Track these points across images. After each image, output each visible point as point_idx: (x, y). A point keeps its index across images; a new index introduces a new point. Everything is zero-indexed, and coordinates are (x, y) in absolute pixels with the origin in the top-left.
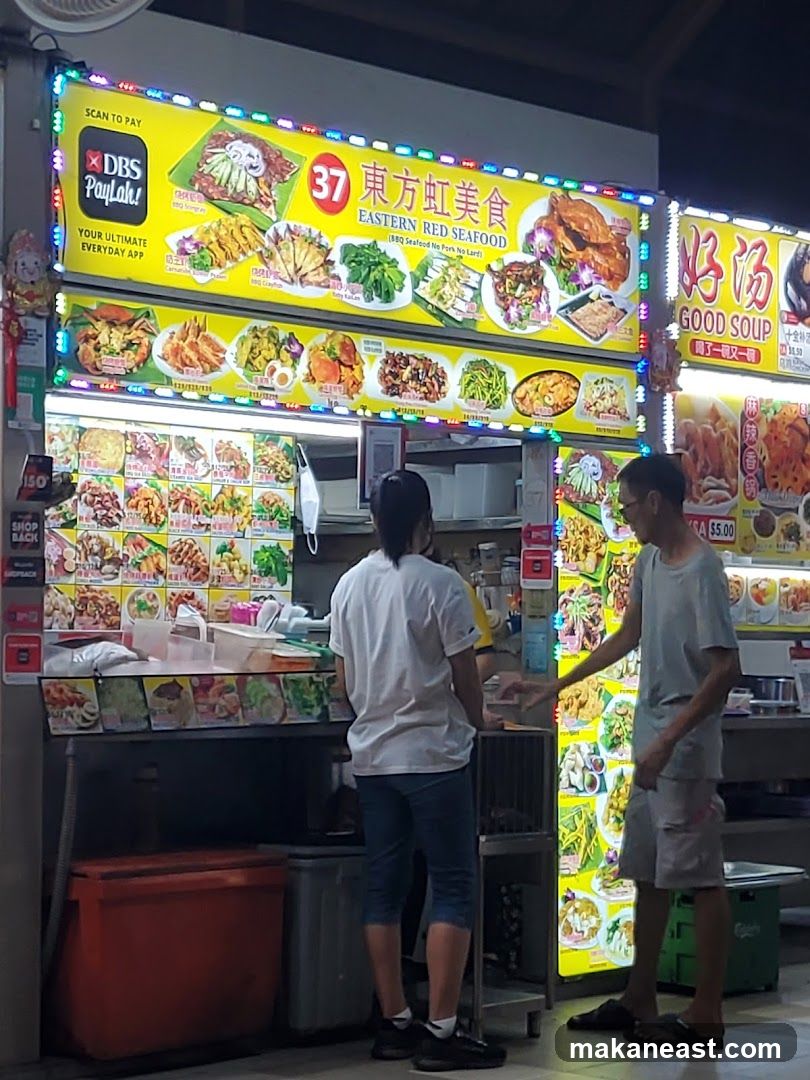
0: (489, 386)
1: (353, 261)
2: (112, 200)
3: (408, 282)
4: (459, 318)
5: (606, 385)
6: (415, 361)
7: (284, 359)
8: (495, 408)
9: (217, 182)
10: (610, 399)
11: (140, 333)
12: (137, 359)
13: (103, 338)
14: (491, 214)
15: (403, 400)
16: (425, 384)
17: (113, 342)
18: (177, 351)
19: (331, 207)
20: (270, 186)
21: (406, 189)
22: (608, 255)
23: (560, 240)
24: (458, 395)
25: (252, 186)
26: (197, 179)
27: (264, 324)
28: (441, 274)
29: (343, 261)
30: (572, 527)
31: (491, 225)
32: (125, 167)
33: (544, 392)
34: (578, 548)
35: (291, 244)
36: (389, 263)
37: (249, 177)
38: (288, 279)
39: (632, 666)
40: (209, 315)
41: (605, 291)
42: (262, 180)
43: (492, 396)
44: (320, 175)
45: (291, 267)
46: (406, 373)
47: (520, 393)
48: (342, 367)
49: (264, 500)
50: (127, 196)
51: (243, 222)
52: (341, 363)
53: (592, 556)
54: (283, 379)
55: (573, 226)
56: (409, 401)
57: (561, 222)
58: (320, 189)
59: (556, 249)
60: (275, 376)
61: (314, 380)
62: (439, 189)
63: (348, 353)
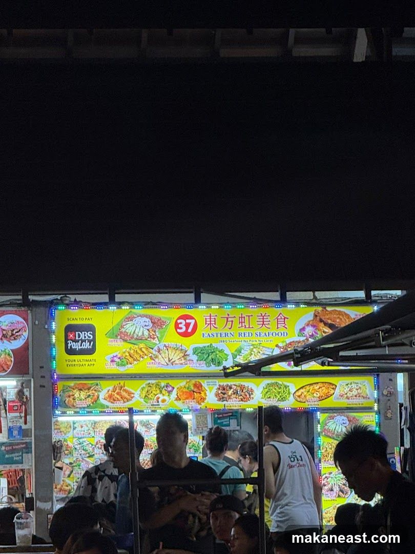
0: (279, 392)
1: (200, 353)
2: (80, 347)
3: (230, 357)
5: (354, 385)
6: (235, 387)
7: (164, 393)
8: (283, 401)
9: (129, 334)
10: (356, 391)
11: (94, 392)
12: (93, 401)
13: (77, 395)
14: (278, 324)
16: (241, 395)
17: (81, 396)
18: (110, 396)
19: (186, 334)
20: (155, 332)
21: (227, 321)
23: (321, 328)
24: (260, 398)
25: (146, 333)
26: (119, 334)
27: (154, 382)
28: (249, 351)
29: (194, 353)
31: (278, 328)
32: (85, 335)
33: (313, 392)
35: (167, 351)
36: (219, 351)
37: (144, 329)
38: (166, 364)
40: (126, 382)
42: (151, 330)
43: (281, 396)
44: (181, 323)
45: (167, 360)
46: (230, 392)
47: (298, 393)
48: (195, 393)
50: (86, 346)
51: (142, 347)
52: (194, 392)
54: (164, 401)
55: (329, 321)
56: (232, 403)
57: (321, 321)
58: (181, 328)
60: (160, 400)
61: (180, 400)
62: (247, 319)
63: (198, 388)
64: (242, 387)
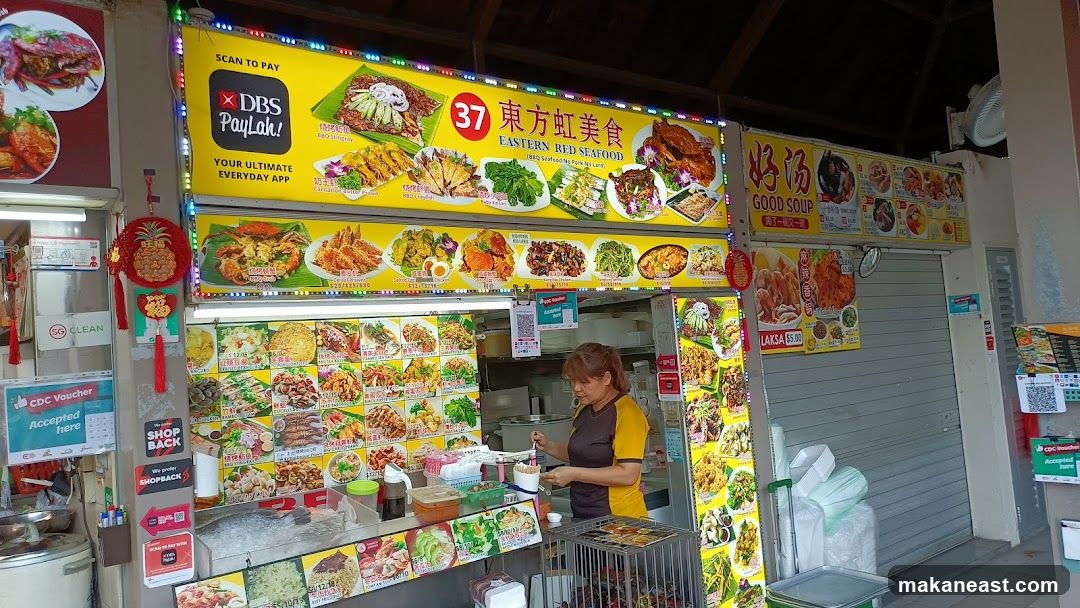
0: (619, 260)
1: (498, 175)
2: (250, 133)
3: (546, 189)
4: (591, 213)
5: (707, 252)
6: (557, 248)
7: (439, 255)
8: (625, 276)
9: (362, 116)
10: (711, 261)
11: (290, 244)
12: (288, 267)
13: (248, 251)
14: (609, 136)
15: (549, 278)
16: (567, 264)
17: (260, 254)
18: (330, 257)
19: (471, 134)
20: (415, 119)
21: (537, 120)
22: (699, 162)
23: (664, 153)
24: (595, 269)
25: (398, 120)
26: (341, 114)
27: (418, 228)
28: (573, 182)
29: (488, 176)
30: (692, 354)
31: (609, 144)
32: (264, 104)
33: (661, 261)
34: (697, 370)
35: (439, 164)
36: (528, 175)
37: (394, 112)
38: (439, 192)
39: (745, 445)
40: (363, 225)
41: (700, 187)
42: (406, 114)
43: (622, 267)
44: (462, 110)
45: (440, 183)
46: (551, 257)
47: (644, 263)
48: (495, 258)
49: (449, 364)
50: (267, 129)
51: (391, 148)
52: (492, 253)
53: (708, 372)
54: (440, 271)
55: (672, 143)
56: (556, 278)
58: (462, 120)
59: (662, 160)
60: (433, 269)
61: (469, 269)
62: (566, 119)
63: (499, 246)
64: (567, 248)
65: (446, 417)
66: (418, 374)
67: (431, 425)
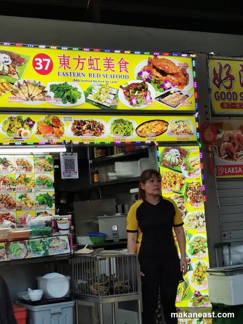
0: (125, 128)
1: (57, 90)
3: (83, 96)
4: (109, 106)
5: (181, 123)
6: (89, 123)
7: (26, 127)
8: (128, 136)
10: (183, 128)
14: (120, 67)
15: (84, 137)
16: (94, 130)
19: (43, 72)
20: (14, 68)
21: (79, 62)
22: (178, 76)
23: (155, 74)
24: (110, 132)
25: (6, 69)
27: (15, 116)
28: (99, 91)
29: (51, 90)
30: (168, 175)
31: (121, 71)
33: (151, 128)
34: (171, 183)
35: (26, 87)
36: (73, 89)
37: (4, 65)
38: (26, 99)
39: (201, 224)
41: (178, 90)
42: (11, 66)
43: (126, 132)
44: (38, 61)
45: (27, 95)
46: (84, 127)
47: (140, 129)
48: (54, 128)
49: (39, 178)
51: (3, 81)
52: (53, 126)
53: (178, 185)
54: (26, 134)
55: (160, 68)
56: (87, 137)
57: (154, 67)
58: (38, 66)
59: (153, 77)
60: (22, 133)
61: (40, 133)
62: (95, 61)
63: (56, 122)
64: (94, 123)
65: (37, 202)
66: (23, 181)
67: (29, 204)
